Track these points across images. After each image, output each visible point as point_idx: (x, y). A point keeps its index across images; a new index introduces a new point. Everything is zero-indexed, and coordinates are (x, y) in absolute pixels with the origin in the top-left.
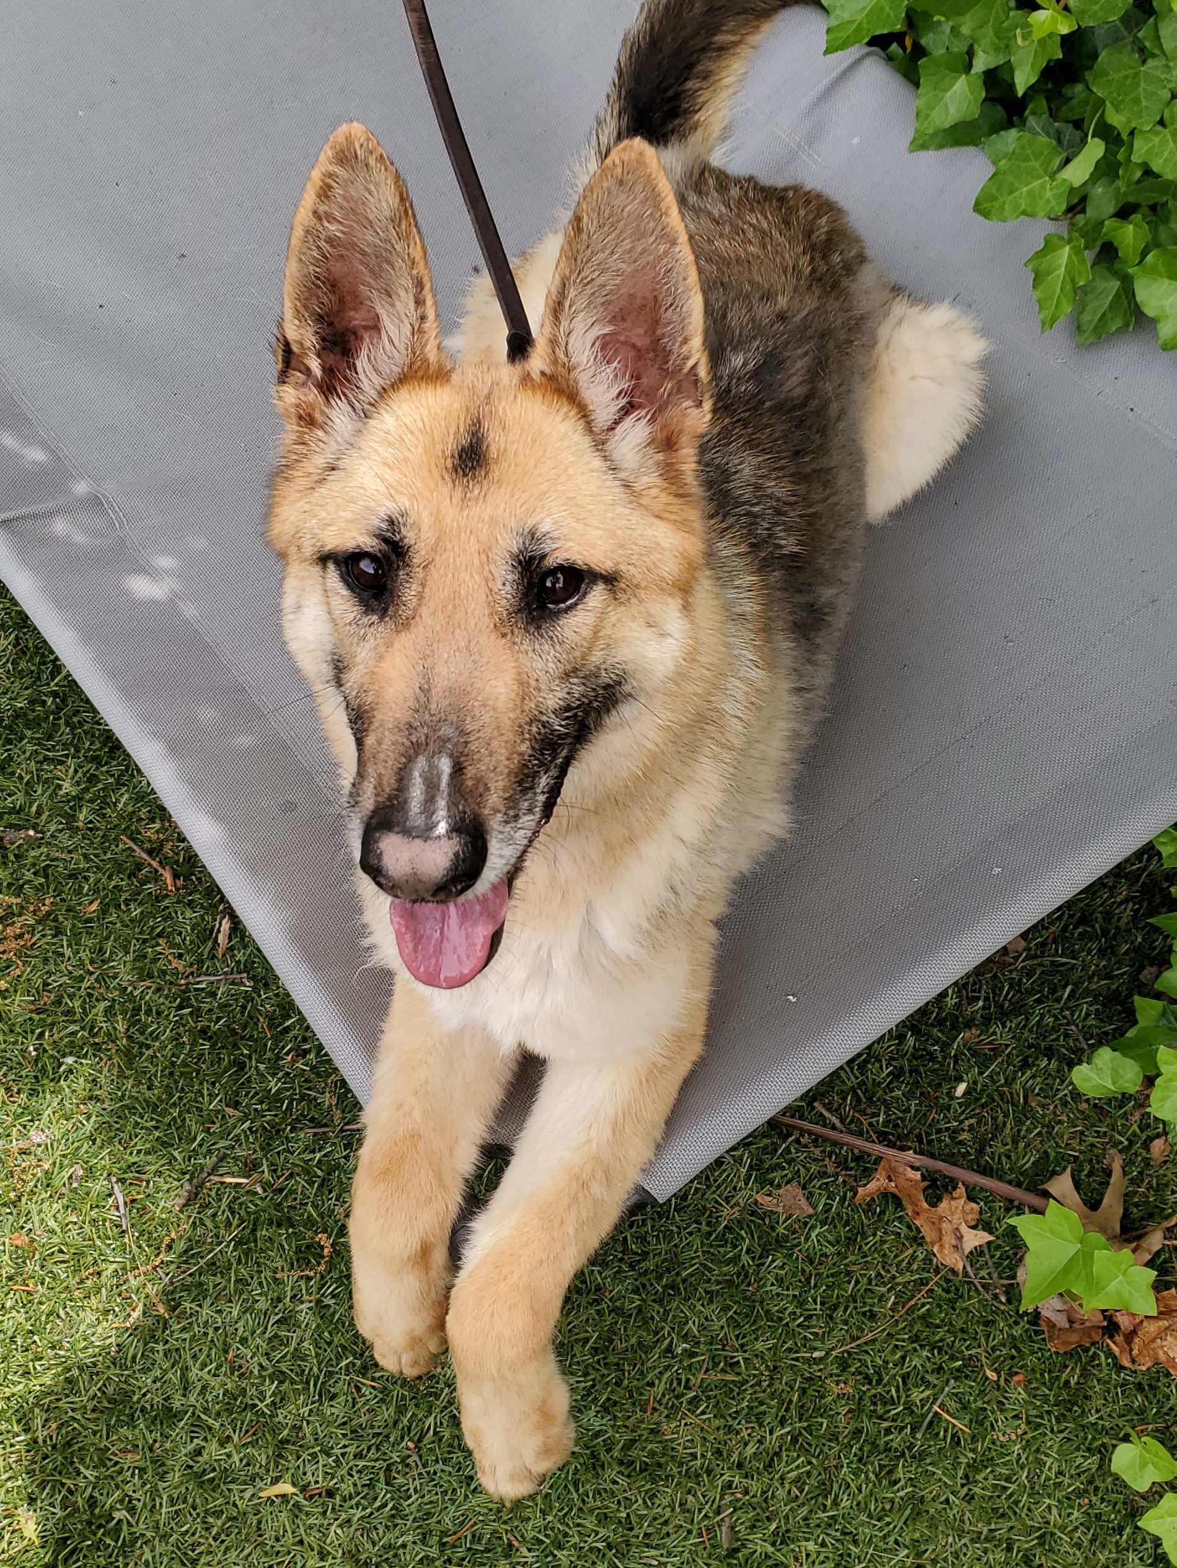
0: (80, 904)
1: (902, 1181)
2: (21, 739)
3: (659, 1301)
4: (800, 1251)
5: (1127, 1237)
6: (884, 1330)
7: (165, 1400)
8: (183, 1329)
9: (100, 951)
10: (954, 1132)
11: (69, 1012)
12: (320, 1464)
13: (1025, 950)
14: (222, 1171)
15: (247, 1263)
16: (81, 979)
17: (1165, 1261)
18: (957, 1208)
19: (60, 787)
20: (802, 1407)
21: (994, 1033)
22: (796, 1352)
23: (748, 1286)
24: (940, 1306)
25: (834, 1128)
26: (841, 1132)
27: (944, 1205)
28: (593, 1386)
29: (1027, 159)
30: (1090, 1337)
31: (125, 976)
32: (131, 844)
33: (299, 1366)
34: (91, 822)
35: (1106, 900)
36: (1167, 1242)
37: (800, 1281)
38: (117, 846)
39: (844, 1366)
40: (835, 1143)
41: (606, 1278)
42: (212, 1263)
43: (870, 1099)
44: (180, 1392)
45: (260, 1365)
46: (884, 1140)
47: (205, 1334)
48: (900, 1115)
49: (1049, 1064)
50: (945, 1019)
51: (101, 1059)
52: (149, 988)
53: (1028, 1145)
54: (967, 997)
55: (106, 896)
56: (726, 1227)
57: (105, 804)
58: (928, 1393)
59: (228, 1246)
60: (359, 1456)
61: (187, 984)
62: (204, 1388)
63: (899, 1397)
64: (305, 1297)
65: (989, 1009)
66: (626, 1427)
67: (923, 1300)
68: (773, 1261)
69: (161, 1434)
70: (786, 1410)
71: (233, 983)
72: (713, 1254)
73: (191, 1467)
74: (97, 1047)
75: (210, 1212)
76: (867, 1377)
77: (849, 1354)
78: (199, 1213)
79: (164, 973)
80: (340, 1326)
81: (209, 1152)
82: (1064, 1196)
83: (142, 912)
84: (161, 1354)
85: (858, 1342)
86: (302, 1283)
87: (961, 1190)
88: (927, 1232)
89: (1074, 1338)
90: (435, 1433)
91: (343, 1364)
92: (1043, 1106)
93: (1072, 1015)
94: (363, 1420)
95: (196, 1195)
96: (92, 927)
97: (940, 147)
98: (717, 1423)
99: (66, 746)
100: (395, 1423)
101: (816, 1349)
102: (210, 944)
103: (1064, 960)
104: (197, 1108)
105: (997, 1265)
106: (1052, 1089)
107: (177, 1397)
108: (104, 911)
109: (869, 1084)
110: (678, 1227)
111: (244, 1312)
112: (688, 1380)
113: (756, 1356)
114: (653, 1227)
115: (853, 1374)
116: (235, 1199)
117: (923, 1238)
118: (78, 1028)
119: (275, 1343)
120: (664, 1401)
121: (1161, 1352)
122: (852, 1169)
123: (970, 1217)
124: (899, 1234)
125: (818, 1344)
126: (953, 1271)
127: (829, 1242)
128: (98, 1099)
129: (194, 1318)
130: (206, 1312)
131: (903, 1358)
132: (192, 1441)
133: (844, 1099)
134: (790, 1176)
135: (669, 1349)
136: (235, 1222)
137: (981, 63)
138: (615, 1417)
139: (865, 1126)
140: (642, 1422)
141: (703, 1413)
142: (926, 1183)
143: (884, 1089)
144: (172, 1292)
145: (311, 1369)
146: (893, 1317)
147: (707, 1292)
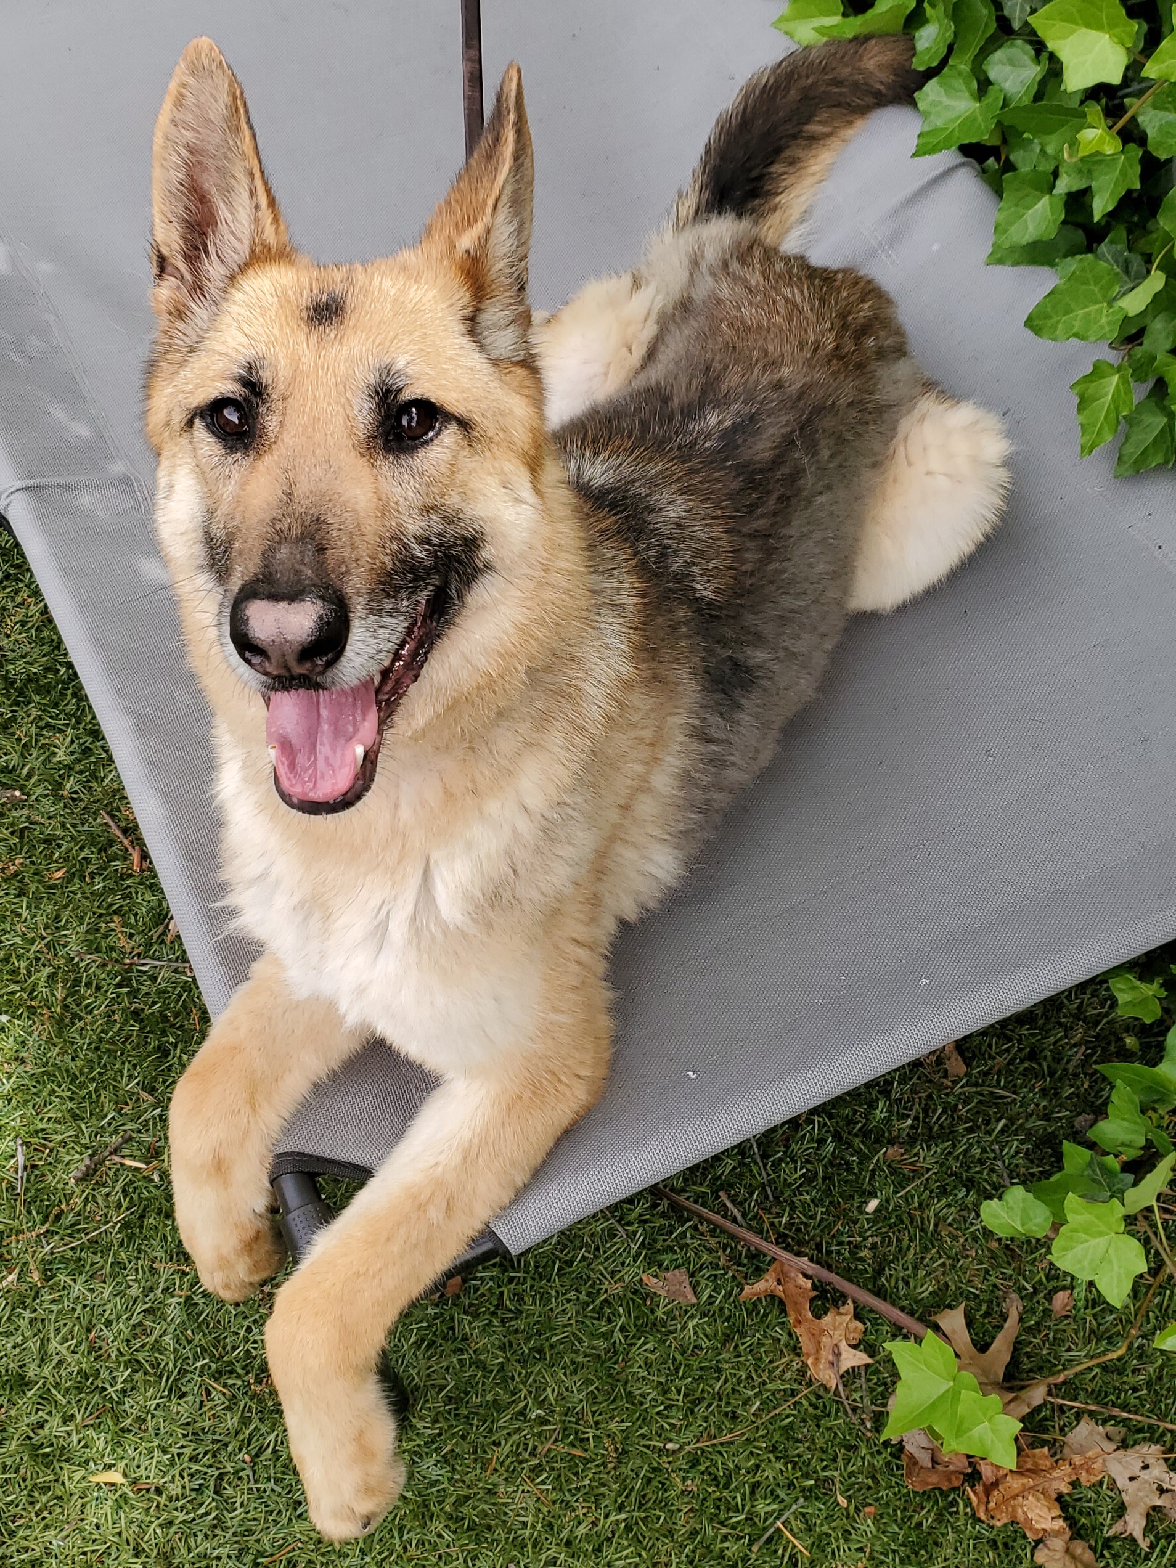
0: (48, 870)
1: (791, 1286)
2: (29, 703)
3: (522, 1362)
4: (675, 1338)
5: (1008, 1385)
6: (743, 1434)
7: (20, 1367)
8: (53, 1301)
9: (56, 918)
10: (856, 1247)
11: (15, 972)
12: (155, 1460)
13: (966, 1075)
14: (126, 1152)
15: (128, 1247)
16: (32, 942)
17: (1045, 1419)
18: (841, 1324)
19: (55, 754)
20: (644, 1496)
21: (917, 1154)
22: (650, 1439)
23: (615, 1363)
24: (804, 1421)
25: (734, 1220)
26: (741, 1226)
27: (828, 1319)
28: (440, 1435)
29: (1086, 282)
30: (949, 1480)
31: (74, 948)
32: (108, 820)
33: (156, 1358)
34: (76, 792)
35: (1061, 1039)
36: (1050, 1399)
37: (669, 1369)
38: (95, 820)
39: (694, 1463)
40: (733, 1237)
41: (474, 1328)
42: (94, 1242)
43: (777, 1198)
44: (37, 1362)
45: (118, 1350)
46: (783, 1242)
47: (74, 1310)
48: (804, 1219)
49: (967, 1196)
50: (871, 1131)
51: (34, 1022)
52: (94, 961)
53: (928, 1274)
54: (898, 1113)
55: (75, 866)
56: (606, 1300)
57: (94, 776)
58: (775, 1506)
59: (114, 1227)
60: (194, 1459)
61: (131, 964)
62: (60, 1363)
63: (743, 1506)
64: (178, 1292)
65: (917, 1129)
66: (464, 1482)
67: (788, 1412)
68: (645, 1344)
69: (9, 1400)
70: (627, 1497)
71: (176, 971)
72: (587, 1326)
73: (30, 1438)
74: (32, 1010)
75: (106, 1190)
76: (715, 1479)
77: (703, 1451)
78: (93, 1189)
79: (112, 949)
80: (204, 1327)
81: (116, 1131)
82: (954, 1332)
83: (105, 887)
84: (27, 1321)
85: (715, 1442)
86: (176, 1277)
87: (850, 1307)
88: (805, 1343)
89: (934, 1479)
90: (274, 1451)
91: (198, 1364)
92: (954, 1238)
93: (1002, 1151)
94: (207, 1423)
95: (95, 1171)
96: (54, 894)
97: (1016, 264)
98: (553, 1496)
99: (68, 716)
100: (237, 1433)
101: (671, 1441)
102: (161, 928)
103: (1004, 1093)
104: (114, 1087)
105: (872, 1390)
106: (965, 1222)
107: (33, 1366)
108: (69, 880)
109: (780, 1185)
110: (557, 1292)
111: (116, 1295)
112: (535, 1447)
113: (609, 1436)
114: (532, 1287)
115: (703, 1473)
116: (132, 1182)
117: (800, 1348)
118: (18, 989)
119: (138, 1330)
120: (507, 1463)
121: (1020, 1511)
122: (744, 1265)
123: (852, 1336)
124: (779, 1340)
125: (673, 1436)
126: (826, 1390)
127: (707, 1336)
128: (23, 1061)
129: (66, 1292)
130: (78, 1288)
131: (758, 1466)
132: (36, 1413)
133: (752, 1194)
134: (680, 1261)
135: (522, 1413)
136: (125, 1204)
137: (1064, 185)
138: (454, 1470)
139: (766, 1225)
140: (480, 1480)
141: (543, 1483)
142: (815, 1293)
143: (793, 1191)
144: (51, 1263)
145: (167, 1364)
146: (754, 1422)
147: (573, 1362)
